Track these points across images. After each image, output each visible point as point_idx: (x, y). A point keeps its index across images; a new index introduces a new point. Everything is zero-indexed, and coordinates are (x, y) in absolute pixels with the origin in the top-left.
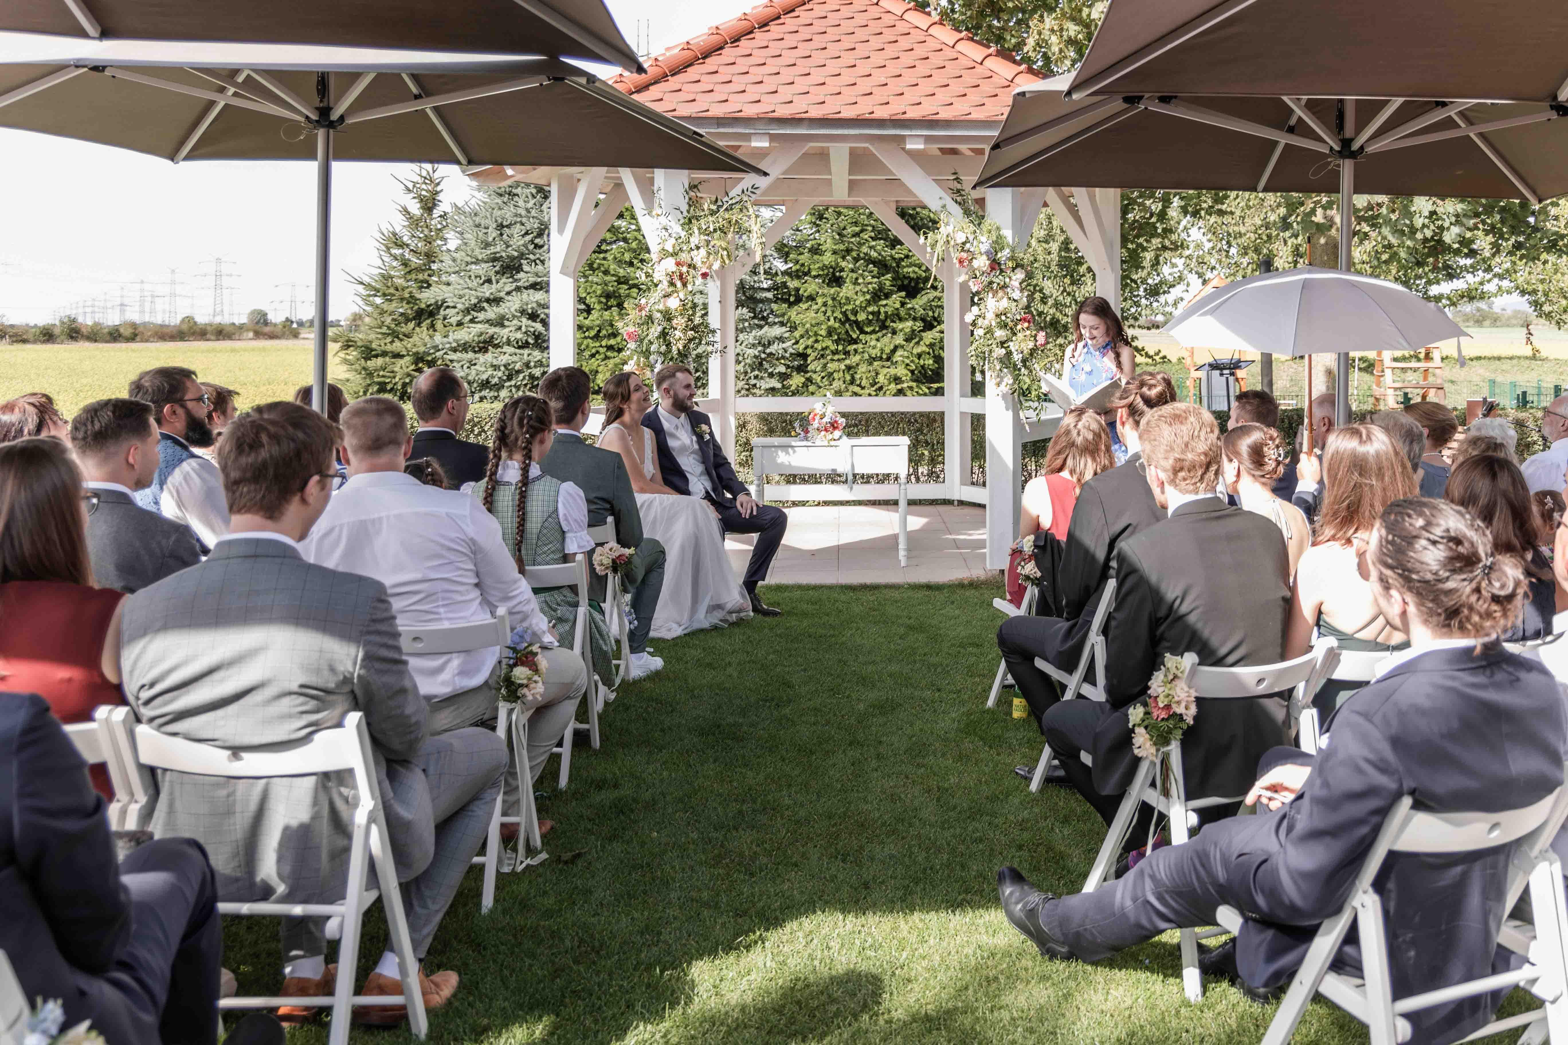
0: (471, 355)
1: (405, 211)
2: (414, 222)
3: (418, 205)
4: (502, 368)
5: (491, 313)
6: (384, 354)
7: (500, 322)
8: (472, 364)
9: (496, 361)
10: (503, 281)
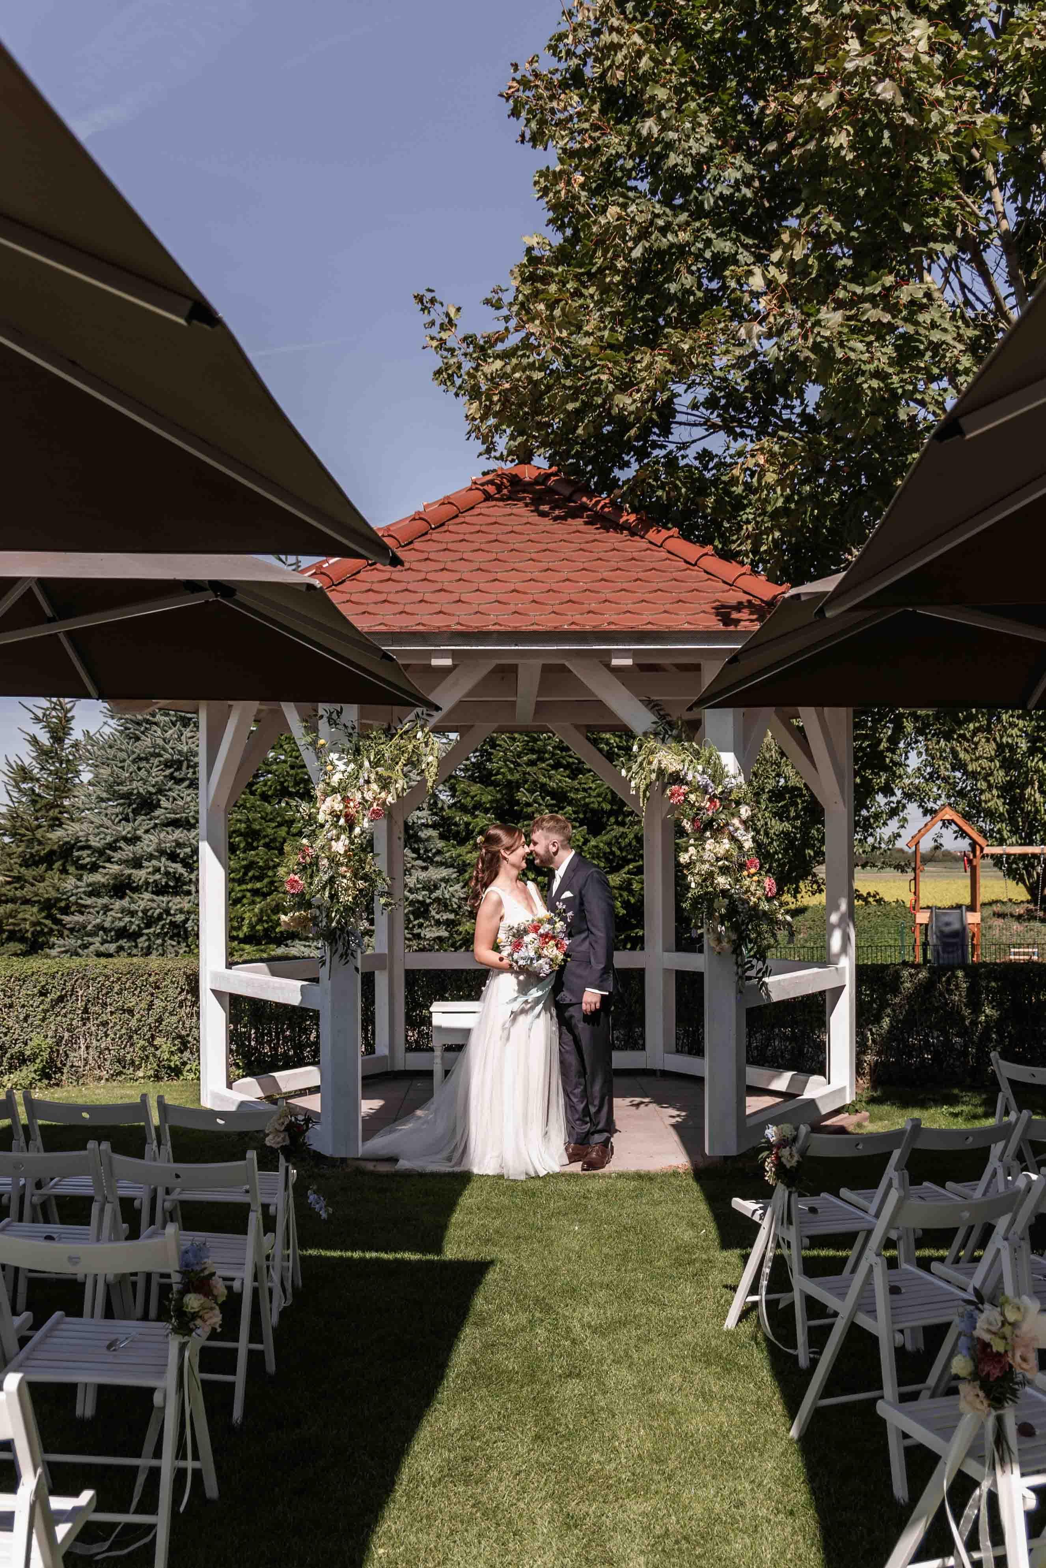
0: (105, 900)
1: (34, 741)
2: (44, 754)
3: (48, 735)
4: (140, 914)
5: (128, 852)
6: (13, 900)
7: (137, 863)
8: (106, 909)
9: (134, 907)
10: (140, 818)
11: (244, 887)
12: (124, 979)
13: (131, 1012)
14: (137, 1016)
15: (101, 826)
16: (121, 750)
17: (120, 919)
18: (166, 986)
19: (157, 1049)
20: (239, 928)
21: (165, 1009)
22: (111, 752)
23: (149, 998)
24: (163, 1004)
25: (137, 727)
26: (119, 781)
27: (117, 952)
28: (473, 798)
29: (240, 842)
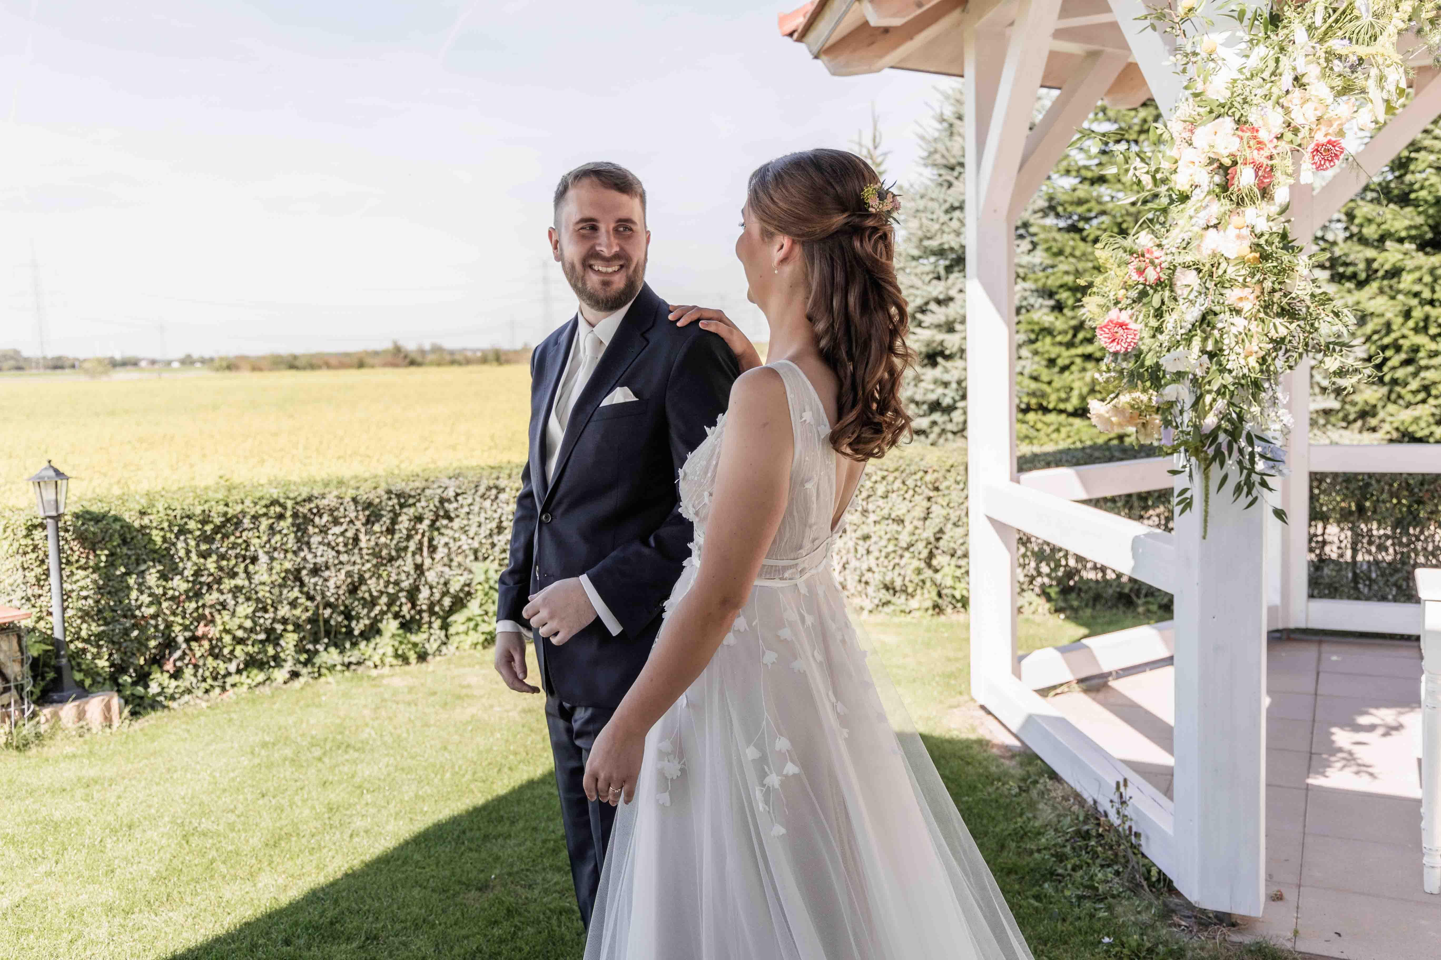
5: (940, 315)
9: (946, 378)
10: (953, 277)
11: (1073, 351)
12: (890, 478)
13: (900, 521)
14: (909, 528)
15: (912, 287)
16: (932, 199)
17: (933, 391)
18: (948, 488)
19: (936, 571)
20: (1067, 400)
21: (947, 519)
22: (921, 204)
23: (926, 504)
24: (944, 512)
25: (950, 172)
26: (929, 235)
27: (931, 427)
28: (1379, 225)
29: (1068, 298)
